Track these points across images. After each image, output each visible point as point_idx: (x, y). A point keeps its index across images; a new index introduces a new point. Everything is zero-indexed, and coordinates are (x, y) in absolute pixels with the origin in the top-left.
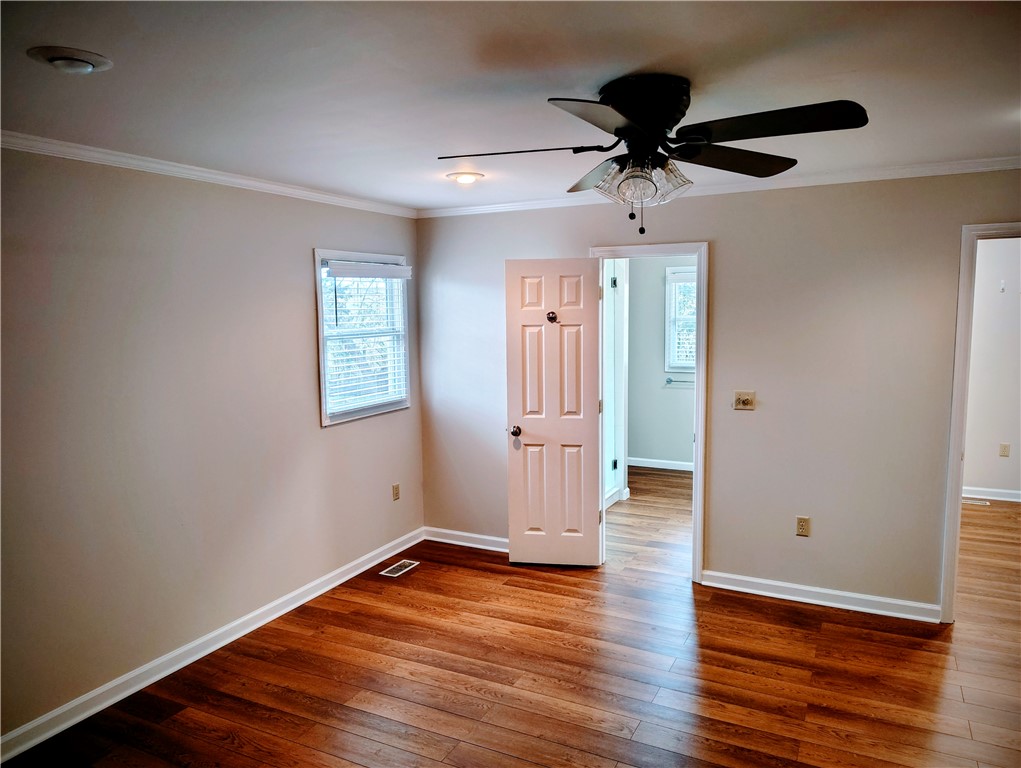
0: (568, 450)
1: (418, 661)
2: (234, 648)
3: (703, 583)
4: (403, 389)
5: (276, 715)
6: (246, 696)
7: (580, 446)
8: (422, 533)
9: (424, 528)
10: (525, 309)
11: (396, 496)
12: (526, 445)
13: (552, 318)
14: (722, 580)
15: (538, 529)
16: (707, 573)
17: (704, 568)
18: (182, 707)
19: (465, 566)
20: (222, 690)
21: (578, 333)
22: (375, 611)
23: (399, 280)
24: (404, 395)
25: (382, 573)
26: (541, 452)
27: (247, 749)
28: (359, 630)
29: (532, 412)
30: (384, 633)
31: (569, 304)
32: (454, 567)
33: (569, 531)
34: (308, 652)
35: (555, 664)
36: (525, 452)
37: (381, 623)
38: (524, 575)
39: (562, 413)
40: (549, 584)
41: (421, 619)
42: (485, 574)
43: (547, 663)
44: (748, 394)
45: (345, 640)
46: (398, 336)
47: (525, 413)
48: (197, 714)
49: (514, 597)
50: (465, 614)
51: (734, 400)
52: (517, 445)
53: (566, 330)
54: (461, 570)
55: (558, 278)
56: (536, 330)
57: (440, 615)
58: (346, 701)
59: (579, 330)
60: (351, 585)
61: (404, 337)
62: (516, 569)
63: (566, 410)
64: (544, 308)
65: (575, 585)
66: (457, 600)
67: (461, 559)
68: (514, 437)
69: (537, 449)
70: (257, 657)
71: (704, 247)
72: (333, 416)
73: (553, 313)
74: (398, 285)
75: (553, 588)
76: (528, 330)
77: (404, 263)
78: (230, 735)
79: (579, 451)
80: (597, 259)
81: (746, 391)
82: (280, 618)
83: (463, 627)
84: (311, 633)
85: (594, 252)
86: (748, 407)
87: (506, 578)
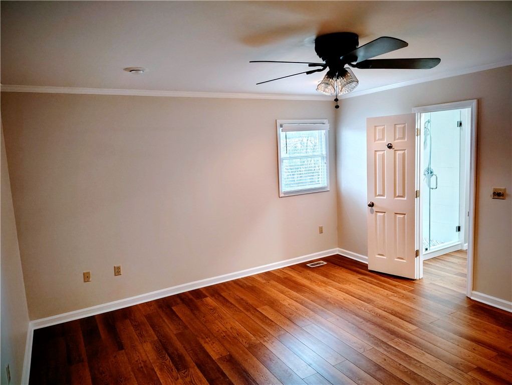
0: (398, 216)
1: (295, 301)
2: (236, 282)
3: (472, 298)
4: (326, 182)
5: (232, 306)
6: (227, 298)
7: (405, 214)
8: (336, 251)
9: (338, 249)
10: (376, 142)
11: (321, 232)
12: (377, 212)
13: (390, 147)
14: (480, 297)
15: (382, 255)
16: (474, 292)
17: (473, 290)
18: (206, 297)
19: (346, 268)
20: (222, 294)
21: (404, 155)
22: (294, 279)
23: (324, 131)
24: (326, 185)
25: (308, 265)
26: (384, 216)
27: (216, 315)
28: (282, 285)
29: (379, 195)
30: (291, 288)
31: (399, 139)
32: (341, 268)
33: (399, 258)
34: (258, 288)
35: (354, 316)
36: (376, 215)
37: (292, 284)
38: (372, 277)
39: (395, 196)
40: (381, 283)
41: (310, 286)
42: (352, 272)
43: (350, 314)
44: (501, 190)
45: (274, 287)
46: (323, 157)
47: (376, 195)
48: (209, 300)
49: (359, 285)
50: (330, 287)
51: (492, 192)
52: (372, 212)
53: (398, 153)
54: (343, 269)
55: (393, 125)
56: (382, 153)
57: (319, 286)
58: (258, 307)
59: (404, 153)
60: (292, 268)
61: (326, 157)
62: (370, 273)
63: (397, 195)
64: (386, 142)
65: (395, 286)
66: (331, 281)
67: (348, 264)
68: (370, 207)
69: (382, 214)
70: (240, 286)
71: (475, 102)
72: (285, 193)
73: (391, 144)
74: (323, 133)
75: (382, 285)
76: (378, 153)
77: (327, 123)
78: (214, 309)
79: (404, 217)
80: (415, 114)
81: (500, 187)
82: (258, 274)
83: (325, 293)
84: (264, 281)
85: (414, 110)
86: (501, 197)
87: (361, 276)
